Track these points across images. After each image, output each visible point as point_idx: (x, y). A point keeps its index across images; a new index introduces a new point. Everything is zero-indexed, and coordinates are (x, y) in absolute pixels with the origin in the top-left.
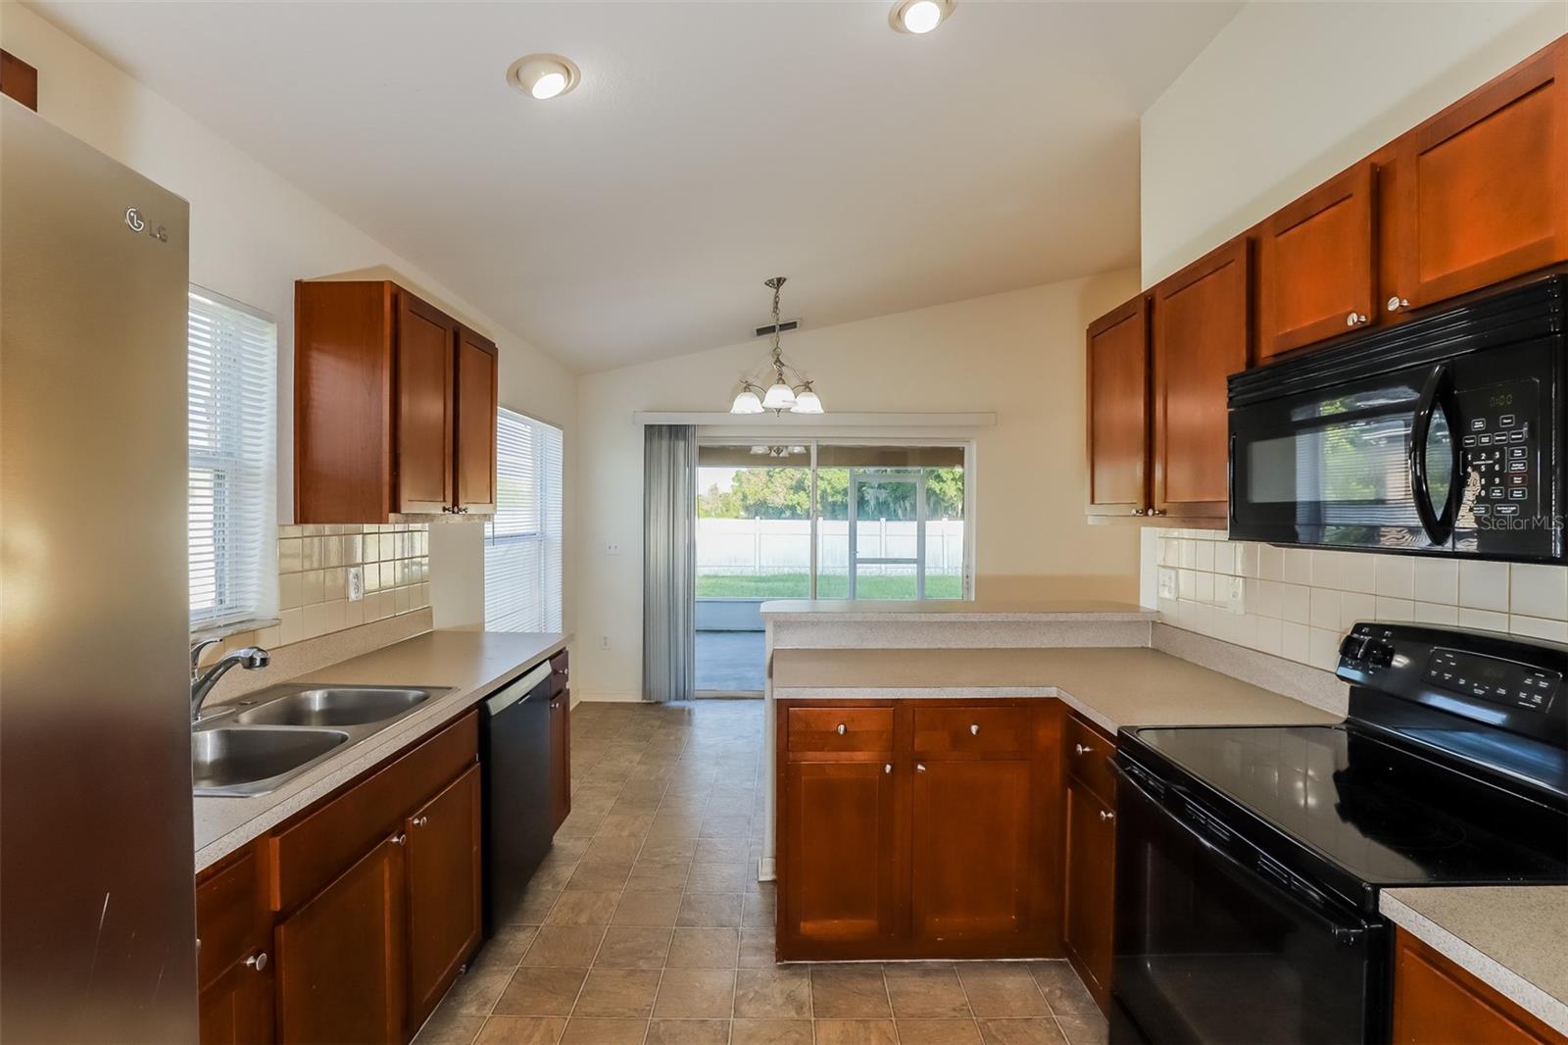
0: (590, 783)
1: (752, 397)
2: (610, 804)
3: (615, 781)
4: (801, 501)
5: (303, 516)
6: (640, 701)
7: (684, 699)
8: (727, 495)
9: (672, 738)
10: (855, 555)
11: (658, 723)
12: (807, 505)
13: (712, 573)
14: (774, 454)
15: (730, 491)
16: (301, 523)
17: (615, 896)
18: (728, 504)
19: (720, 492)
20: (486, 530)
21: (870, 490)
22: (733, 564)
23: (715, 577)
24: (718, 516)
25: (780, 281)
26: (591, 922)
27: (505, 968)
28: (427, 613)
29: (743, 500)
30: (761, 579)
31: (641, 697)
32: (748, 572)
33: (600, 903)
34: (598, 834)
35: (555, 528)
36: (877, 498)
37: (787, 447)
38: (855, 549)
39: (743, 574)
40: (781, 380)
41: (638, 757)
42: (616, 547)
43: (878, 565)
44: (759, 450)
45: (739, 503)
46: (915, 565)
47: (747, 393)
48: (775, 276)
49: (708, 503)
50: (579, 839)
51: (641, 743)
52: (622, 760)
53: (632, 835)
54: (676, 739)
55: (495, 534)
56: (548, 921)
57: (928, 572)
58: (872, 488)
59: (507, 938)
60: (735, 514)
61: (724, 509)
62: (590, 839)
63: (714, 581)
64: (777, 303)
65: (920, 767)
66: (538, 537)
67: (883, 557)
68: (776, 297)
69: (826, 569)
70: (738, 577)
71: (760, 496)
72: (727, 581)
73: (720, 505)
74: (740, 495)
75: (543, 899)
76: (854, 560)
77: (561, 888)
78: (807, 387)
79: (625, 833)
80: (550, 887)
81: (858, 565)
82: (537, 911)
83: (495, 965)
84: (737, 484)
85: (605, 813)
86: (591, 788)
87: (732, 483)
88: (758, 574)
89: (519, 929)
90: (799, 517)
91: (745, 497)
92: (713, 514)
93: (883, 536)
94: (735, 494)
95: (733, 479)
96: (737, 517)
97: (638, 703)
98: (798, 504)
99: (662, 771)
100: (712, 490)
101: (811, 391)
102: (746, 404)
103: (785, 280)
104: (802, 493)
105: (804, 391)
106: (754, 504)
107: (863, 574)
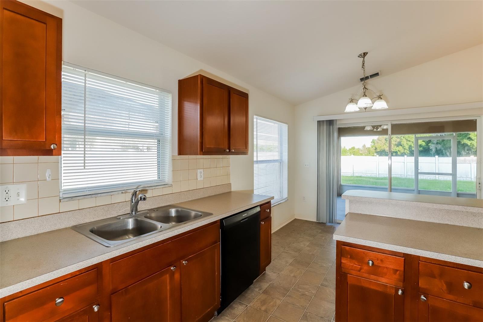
0: (287, 250)
1: (353, 104)
2: (291, 261)
3: (296, 252)
4: (400, 150)
5: (180, 153)
6: (316, 221)
7: (332, 223)
8: (369, 148)
9: (323, 238)
10: (418, 171)
11: (320, 231)
12: (402, 151)
13: (359, 176)
14: (375, 130)
15: (370, 146)
16: (180, 155)
17: (278, 302)
18: (370, 151)
19: (367, 147)
20: (254, 158)
21: (433, 145)
22: (368, 172)
23: (360, 177)
24: (365, 155)
25: (365, 54)
26: (266, 311)
27: (230, 319)
28: (229, 185)
29: (375, 150)
30: (378, 179)
31: (316, 220)
32: (373, 176)
33: (272, 303)
34: (282, 273)
35: (285, 158)
36: (436, 148)
37: (380, 126)
38: (418, 168)
39: (372, 176)
40: (365, 95)
41: (308, 244)
42: (308, 165)
43: (435, 176)
44: (368, 128)
45: (374, 151)
46: (451, 176)
47: (351, 103)
48: (362, 52)
49: (362, 151)
50: (275, 273)
51: (311, 238)
52: (302, 244)
53: (294, 277)
54: (325, 239)
55: (258, 160)
56: (251, 304)
57: (458, 179)
58: (433, 144)
59: (236, 306)
60: (373, 155)
61: (368, 153)
62: (279, 274)
63: (360, 178)
64: (364, 64)
65: (422, 297)
66: (280, 162)
67: (437, 172)
68: (364, 61)
69: (408, 176)
70: (369, 177)
71: (383, 148)
72: (365, 179)
73: (366, 151)
74: (374, 148)
75: (253, 294)
76: (417, 173)
77: (261, 292)
78: (380, 97)
79: (292, 275)
80: (257, 290)
81: (419, 175)
82: (250, 298)
83: (227, 316)
84: (373, 144)
85: (288, 264)
86: (286, 253)
87: (371, 144)
88: (378, 177)
89: (241, 304)
90: (399, 156)
91: (376, 149)
92: (364, 155)
93: (437, 164)
94: (372, 147)
95: (371, 142)
96: (373, 156)
97: (314, 222)
98: (399, 151)
99: (315, 251)
100: (363, 146)
101: (381, 99)
102: (351, 108)
103: (367, 53)
104: (400, 147)
105: (378, 99)
106: (380, 151)
107: (423, 178)
